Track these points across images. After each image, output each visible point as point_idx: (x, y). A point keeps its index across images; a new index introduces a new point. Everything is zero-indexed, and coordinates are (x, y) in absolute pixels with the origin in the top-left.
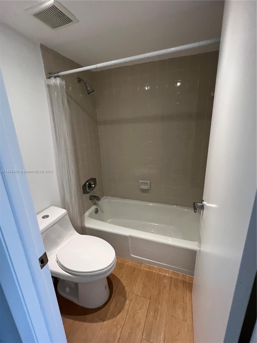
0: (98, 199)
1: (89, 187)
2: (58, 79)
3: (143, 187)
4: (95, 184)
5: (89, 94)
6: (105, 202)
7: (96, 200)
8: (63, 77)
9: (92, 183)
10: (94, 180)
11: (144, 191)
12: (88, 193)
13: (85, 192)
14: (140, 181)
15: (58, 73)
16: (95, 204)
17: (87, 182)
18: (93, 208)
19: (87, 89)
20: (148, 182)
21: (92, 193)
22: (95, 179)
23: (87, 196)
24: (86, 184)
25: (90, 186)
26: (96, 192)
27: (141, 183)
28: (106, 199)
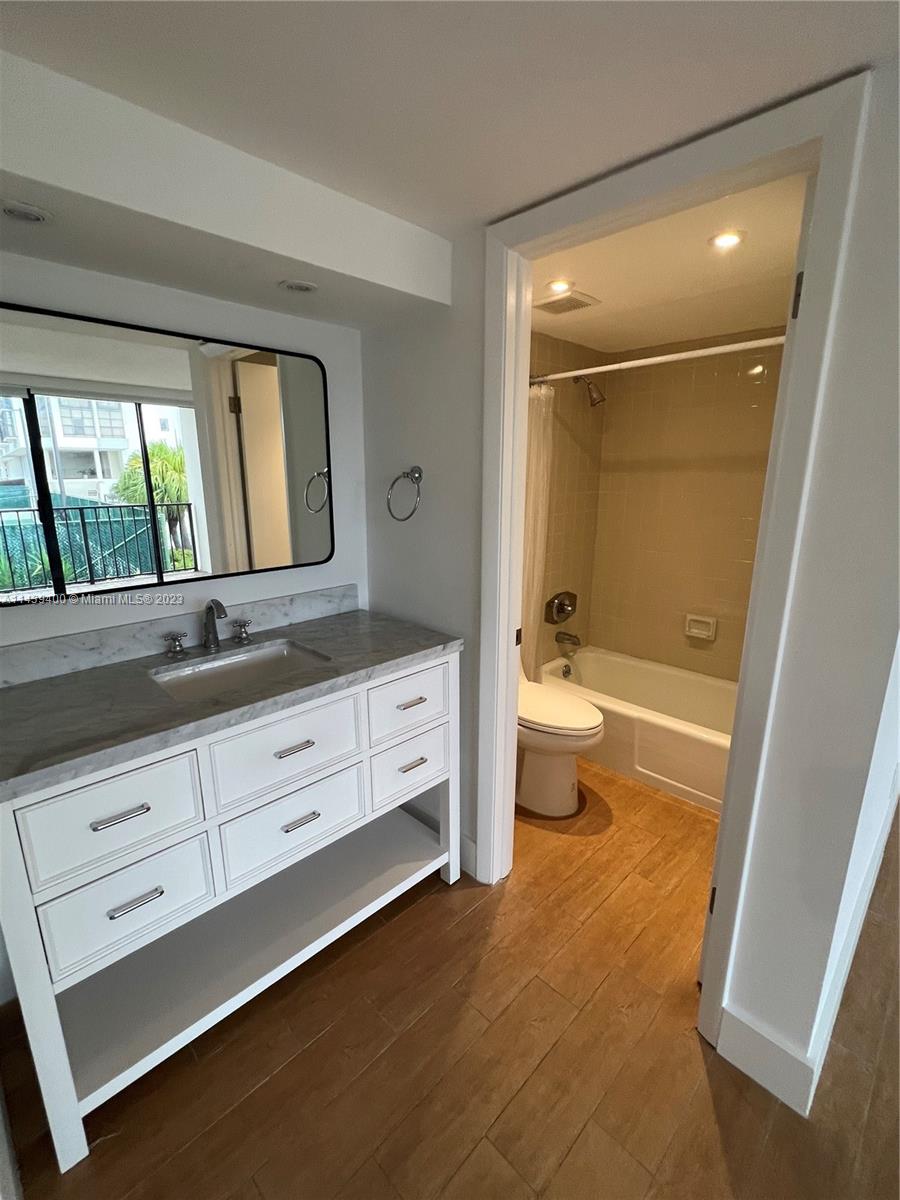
0: (576, 642)
1: (558, 612)
2: (544, 387)
3: (695, 632)
4: (573, 605)
5: (592, 405)
6: (588, 658)
7: (568, 646)
8: (553, 383)
9: (567, 602)
10: (572, 597)
11: (696, 643)
12: (554, 622)
13: (549, 618)
14: (690, 617)
15: (546, 375)
16: (565, 655)
17: (556, 597)
18: (561, 662)
19: (591, 397)
20: (710, 620)
21: (562, 627)
22: (575, 596)
23: (553, 629)
24: (554, 602)
25: (561, 608)
26: (572, 625)
27: (692, 620)
28: (592, 652)
